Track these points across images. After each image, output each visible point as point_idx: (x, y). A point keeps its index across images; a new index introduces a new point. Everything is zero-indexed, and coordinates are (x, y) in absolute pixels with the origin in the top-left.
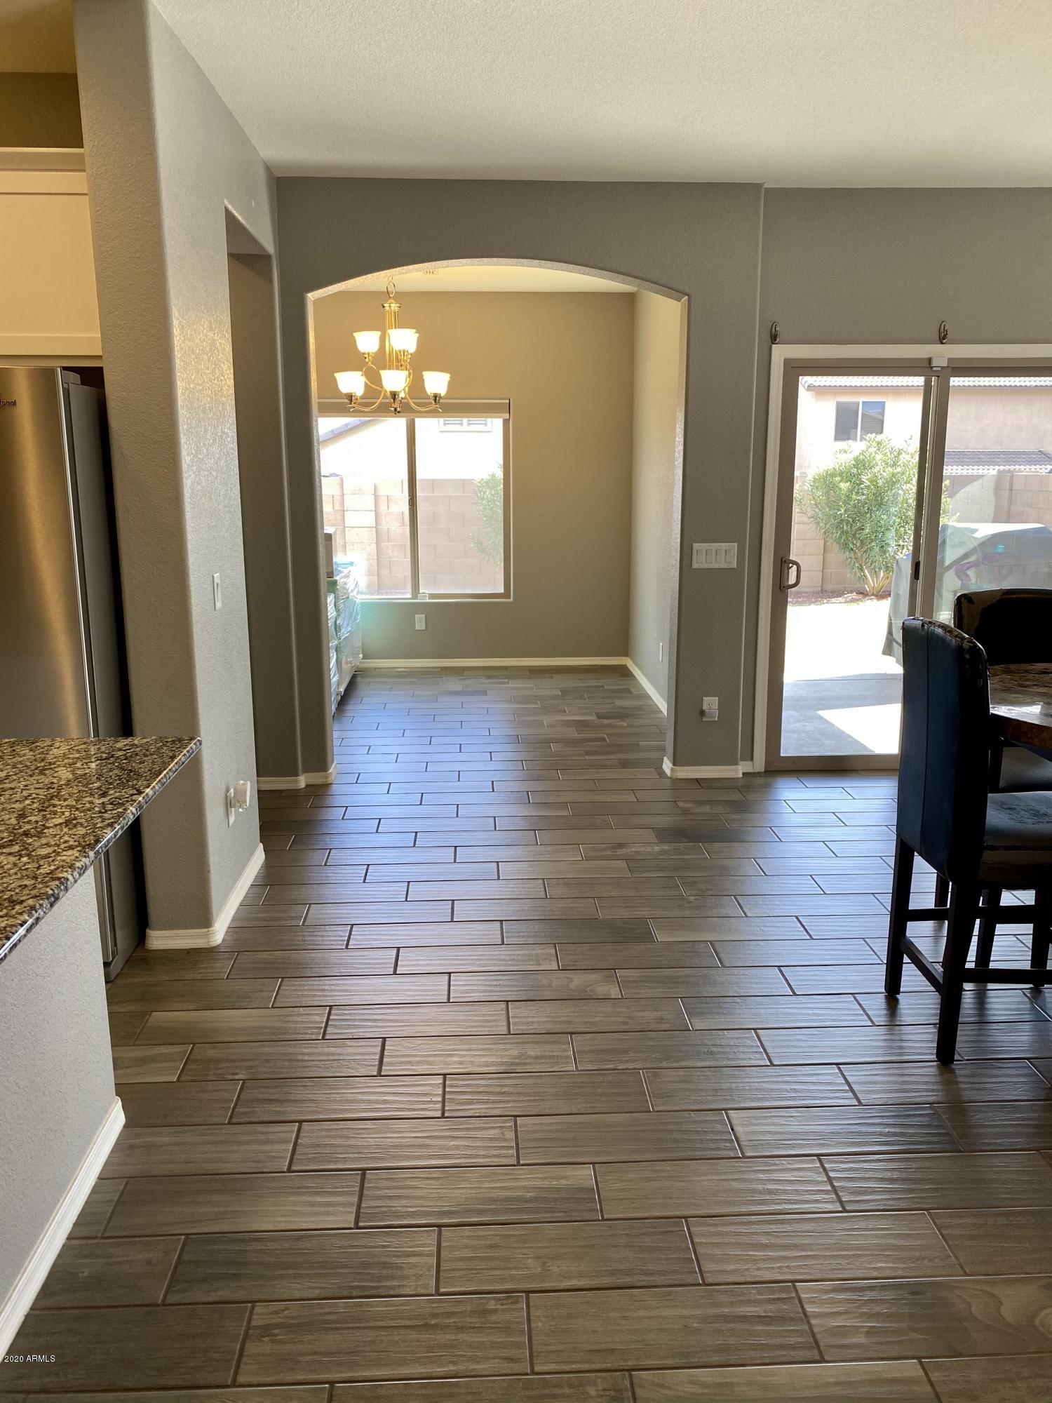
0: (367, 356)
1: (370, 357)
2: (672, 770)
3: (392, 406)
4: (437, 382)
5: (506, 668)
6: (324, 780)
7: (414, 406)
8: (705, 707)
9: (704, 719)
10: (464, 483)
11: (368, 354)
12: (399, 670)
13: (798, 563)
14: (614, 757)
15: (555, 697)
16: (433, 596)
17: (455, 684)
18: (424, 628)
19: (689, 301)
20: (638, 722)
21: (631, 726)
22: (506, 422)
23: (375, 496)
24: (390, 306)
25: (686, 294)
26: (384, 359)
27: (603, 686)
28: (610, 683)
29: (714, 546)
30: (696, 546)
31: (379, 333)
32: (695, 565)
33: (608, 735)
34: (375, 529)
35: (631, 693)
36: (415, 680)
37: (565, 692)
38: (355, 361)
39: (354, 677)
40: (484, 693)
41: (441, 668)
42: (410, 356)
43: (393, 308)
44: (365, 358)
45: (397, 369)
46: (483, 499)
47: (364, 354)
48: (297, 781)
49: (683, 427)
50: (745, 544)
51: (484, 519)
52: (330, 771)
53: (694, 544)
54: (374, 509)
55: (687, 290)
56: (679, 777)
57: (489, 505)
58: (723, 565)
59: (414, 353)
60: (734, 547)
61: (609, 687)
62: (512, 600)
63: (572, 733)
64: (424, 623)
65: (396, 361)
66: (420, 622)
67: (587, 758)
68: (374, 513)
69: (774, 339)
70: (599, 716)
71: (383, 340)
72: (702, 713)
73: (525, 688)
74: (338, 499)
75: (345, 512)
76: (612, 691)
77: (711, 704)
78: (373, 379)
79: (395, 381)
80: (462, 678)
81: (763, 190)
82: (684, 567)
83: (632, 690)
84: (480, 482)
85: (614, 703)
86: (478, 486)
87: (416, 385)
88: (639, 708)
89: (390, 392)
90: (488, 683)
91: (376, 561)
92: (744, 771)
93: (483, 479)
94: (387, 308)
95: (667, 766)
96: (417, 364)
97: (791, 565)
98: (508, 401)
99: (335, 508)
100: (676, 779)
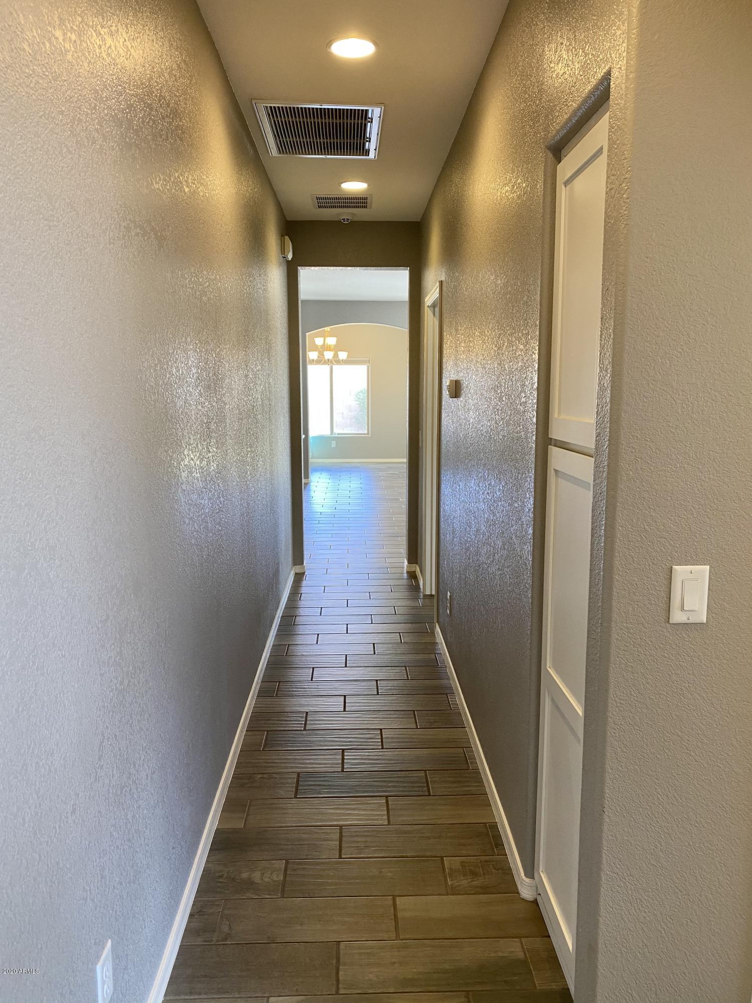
1: (320, 347)
3: (328, 362)
4: (343, 355)
7: (334, 362)
16: (338, 434)
22: (368, 366)
38: (315, 348)
42: (333, 346)
44: (318, 347)
45: (329, 351)
59: (335, 346)
65: (329, 348)
66: (334, 444)
78: (321, 354)
79: (329, 355)
87: (336, 355)
89: (327, 358)
96: (336, 349)
98: (368, 360)
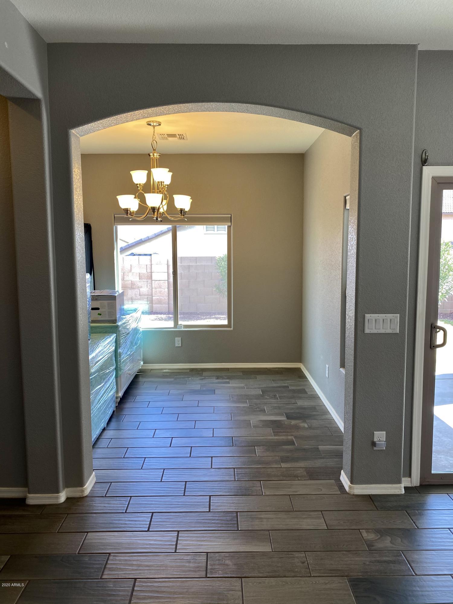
0: (139, 186)
1: (141, 187)
2: (350, 487)
4: (183, 202)
5: (228, 369)
6: (81, 494)
7: (169, 218)
8: (375, 440)
9: (375, 448)
10: (212, 259)
11: (140, 184)
12: (165, 371)
13: (444, 328)
14: (302, 464)
15: (258, 397)
16: (186, 327)
17: (196, 384)
18: (180, 345)
19: (361, 133)
20: (315, 423)
21: (310, 428)
22: (229, 227)
23: (167, 265)
24: (154, 155)
25: (358, 128)
26: (149, 187)
27: (288, 387)
28: (291, 383)
29: (382, 316)
30: (368, 316)
31: (146, 172)
32: (367, 331)
33: (295, 437)
34: (167, 281)
35: (306, 393)
36: (172, 380)
37: (264, 391)
39: (136, 377)
40: (213, 392)
41: (190, 369)
42: (166, 187)
43: (155, 156)
44: (138, 187)
45: (158, 193)
46: (221, 267)
47: (137, 184)
48: (58, 498)
49: (355, 227)
50: (405, 316)
51: (221, 276)
52: (85, 487)
53: (366, 315)
54: (167, 272)
55: (359, 125)
56: (355, 493)
57: (224, 270)
58: (389, 331)
59: (169, 184)
60: (397, 317)
61: (293, 388)
62: (232, 329)
63: (269, 435)
64: (180, 342)
65: (156, 188)
66: (178, 342)
67: (283, 465)
68: (167, 273)
69: (424, 162)
70: (289, 417)
71: (149, 175)
72: (374, 444)
73: (239, 388)
74: (149, 266)
75: (153, 273)
76: (294, 391)
77: (380, 436)
79: (155, 200)
80: (201, 378)
81: (417, 52)
82: (359, 332)
83: (307, 390)
84: (219, 258)
85: (297, 403)
86: (218, 260)
88: (314, 408)
89: (151, 207)
90: (216, 383)
91: (167, 297)
92: (406, 486)
93: (220, 257)
94: (152, 156)
95: (344, 479)
97: (438, 330)
98: (230, 216)
99: (148, 271)
100: (354, 495)
